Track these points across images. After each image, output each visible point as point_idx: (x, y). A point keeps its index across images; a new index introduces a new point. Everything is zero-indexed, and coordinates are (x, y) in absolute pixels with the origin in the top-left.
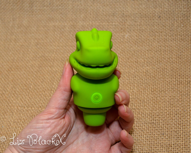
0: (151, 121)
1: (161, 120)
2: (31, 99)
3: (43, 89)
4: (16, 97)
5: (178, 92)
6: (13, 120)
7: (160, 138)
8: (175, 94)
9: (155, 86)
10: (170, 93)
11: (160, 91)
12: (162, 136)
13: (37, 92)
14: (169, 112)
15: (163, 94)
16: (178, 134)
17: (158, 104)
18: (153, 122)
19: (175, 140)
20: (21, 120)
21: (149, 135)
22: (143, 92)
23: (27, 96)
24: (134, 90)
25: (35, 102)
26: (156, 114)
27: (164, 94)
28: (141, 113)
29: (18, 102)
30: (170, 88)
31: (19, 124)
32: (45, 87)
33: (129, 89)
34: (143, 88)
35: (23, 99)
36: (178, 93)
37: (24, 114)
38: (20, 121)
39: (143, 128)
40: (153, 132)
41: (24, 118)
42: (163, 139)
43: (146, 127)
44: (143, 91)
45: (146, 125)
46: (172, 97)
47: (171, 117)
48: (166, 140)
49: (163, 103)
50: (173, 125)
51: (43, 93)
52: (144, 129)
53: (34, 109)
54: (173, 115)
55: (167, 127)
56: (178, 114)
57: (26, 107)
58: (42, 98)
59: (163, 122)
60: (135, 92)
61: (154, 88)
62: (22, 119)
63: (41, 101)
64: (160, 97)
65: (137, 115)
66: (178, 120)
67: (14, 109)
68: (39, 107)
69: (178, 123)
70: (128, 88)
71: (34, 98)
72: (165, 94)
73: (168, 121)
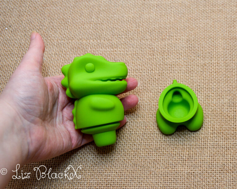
0: (188, 45)
1: (196, 44)
2: (70, 32)
3: (82, 23)
4: (54, 31)
5: (211, 19)
6: (54, 53)
7: (196, 59)
8: (208, 21)
9: (190, 15)
10: (204, 20)
11: (195, 19)
12: (198, 57)
13: (76, 26)
14: (204, 37)
16: (211, 54)
17: (193, 30)
18: (189, 46)
19: (209, 60)
21: (186, 58)
22: (179, 21)
23: (66, 30)
24: (171, 19)
25: (75, 35)
26: (192, 39)
27: (199, 22)
28: (178, 39)
29: (57, 36)
30: (204, 16)
31: (60, 56)
32: (84, 21)
33: (167, 19)
34: (179, 17)
35: (62, 33)
37: (65, 46)
38: (61, 53)
39: (181, 51)
40: (190, 54)
41: (66, 50)
42: (198, 59)
43: (184, 51)
45: (183, 49)
47: (206, 41)
48: (201, 60)
50: (207, 48)
51: (82, 26)
53: (75, 42)
54: (207, 39)
55: (202, 49)
56: (211, 38)
57: (66, 39)
58: (82, 31)
59: (198, 45)
60: (172, 21)
61: (190, 17)
62: (63, 51)
63: (81, 34)
64: (195, 24)
65: (175, 41)
66: (212, 43)
67: (54, 42)
68: (80, 40)
69: (212, 46)
70: (165, 18)
71: (73, 31)
72: (200, 21)
73: (203, 44)
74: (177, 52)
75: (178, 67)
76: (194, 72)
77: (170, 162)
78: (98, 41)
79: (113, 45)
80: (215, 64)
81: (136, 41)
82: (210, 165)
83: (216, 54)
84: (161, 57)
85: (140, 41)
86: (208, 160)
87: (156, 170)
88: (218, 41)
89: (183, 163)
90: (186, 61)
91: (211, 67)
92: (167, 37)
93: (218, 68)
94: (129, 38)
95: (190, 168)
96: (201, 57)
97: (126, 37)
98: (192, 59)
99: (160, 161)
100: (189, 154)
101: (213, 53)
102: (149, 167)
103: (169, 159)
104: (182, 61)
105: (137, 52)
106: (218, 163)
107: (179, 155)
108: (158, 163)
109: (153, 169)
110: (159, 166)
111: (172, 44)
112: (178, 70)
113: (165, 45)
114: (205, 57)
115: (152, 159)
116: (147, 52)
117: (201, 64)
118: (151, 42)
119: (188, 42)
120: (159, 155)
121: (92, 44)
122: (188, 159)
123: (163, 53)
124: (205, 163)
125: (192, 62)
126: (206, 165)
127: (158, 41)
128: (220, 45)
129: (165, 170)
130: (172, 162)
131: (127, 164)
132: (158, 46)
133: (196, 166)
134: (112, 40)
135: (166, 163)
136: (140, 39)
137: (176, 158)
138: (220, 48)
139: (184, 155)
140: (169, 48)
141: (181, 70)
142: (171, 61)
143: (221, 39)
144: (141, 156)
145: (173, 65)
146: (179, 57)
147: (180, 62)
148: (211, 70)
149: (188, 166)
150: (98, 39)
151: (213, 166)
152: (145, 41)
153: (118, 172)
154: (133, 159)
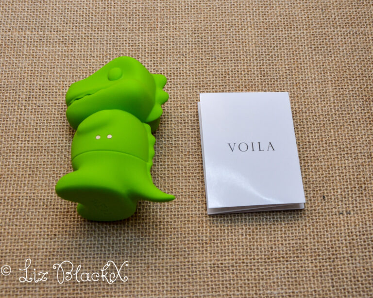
0: (195, 39)
1: (209, 37)
7: (210, 63)
12: (214, 60)
16: (236, 55)
17: (202, 12)
18: (198, 41)
19: (233, 64)
21: (194, 61)
26: (201, 28)
28: (178, 28)
39: (184, 50)
40: (200, 55)
42: (215, 64)
43: (189, 49)
45: (187, 45)
47: (225, 31)
48: (220, 65)
49: (210, 10)
50: (229, 43)
52: (186, 52)
54: (228, 28)
55: (219, 47)
59: (213, 39)
65: (173, 32)
66: (236, 35)
73: (220, 37)
74: (178, 51)
75: (182, 77)
76: (210, 86)
77: (180, 246)
78: (40, 33)
79: (66, 39)
80: (244, 71)
81: (105, 32)
82: (249, 250)
83: (245, 54)
84: (151, 61)
85: (112, 32)
86: (244, 240)
87: (158, 261)
88: (247, 31)
89: (203, 247)
90: (194, 66)
91: (238, 77)
92: (159, 26)
93: (250, 78)
94: (93, 27)
95: (214, 257)
96: (220, 60)
97: (88, 26)
98: (204, 63)
99: (163, 245)
100: (212, 231)
101: (240, 52)
102: (145, 257)
103: (178, 242)
104: (187, 67)
105: (109, 53)
106: (261, 245)
107: (195, 234)
108: (160, 249)
109: (152, 260)
110: (161, 254)
111: (169, 38)
112: (182, 83)
113: (157, 40)
114: (226, 59)
115: (149, 243)
116: (126, 51)
117: (221, 73)
118: (131, 34)
119: (195, 33)
120: (160, 235)
121: (29, 38)
122: (211, 240)
123: (154, 53)
124: (239, 246)
125: (204, 69)
126: (241, 250)
127: (144, 32)
128: (250, 38)
129: (172, 260)
130: (183, 246)
131: (107, 252)
132: (145, 40)
133: (225, 253)
134: (63, 31)
135: (174, 249)
136: (112, 29)
137: (190, 239)
138: (250, 43)
139: (202, 234)
140: (163, 45)
141: (187, 84)
142: (168, 67)
143: (251, 27)
144: (130, 238)
145: (172, 75)
146: (182, 60)
147: (184, 70)
148: (239, 82)
149: (211, 253)
150: (39, 30)
151: (254, 252)
152: (122, 32)
153: (91, 266)
154: (117, 244)
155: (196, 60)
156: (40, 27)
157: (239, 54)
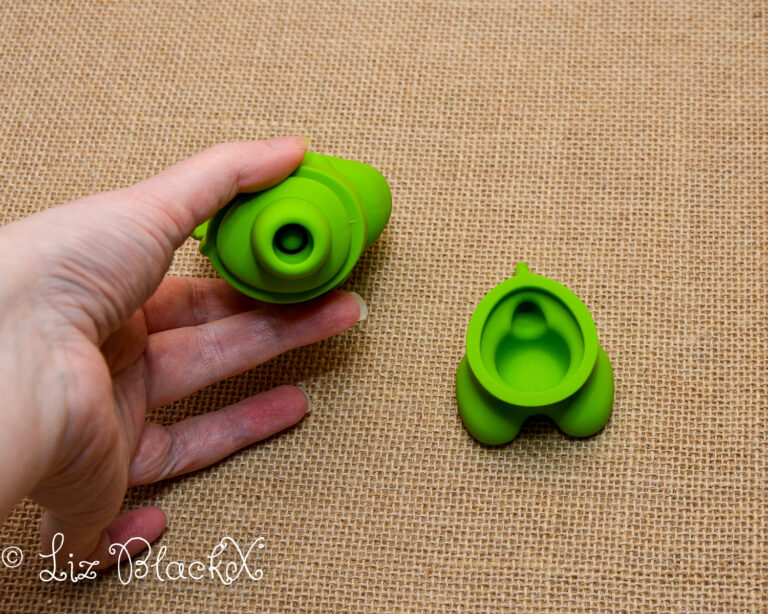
0: (570, 149)
1: (597, 148)
2: (183, 90)
3: (221, 61)
4: (131, 84)
5: (649, 65)
6: (126, 157)
7: (594, 196)
8: (640, 72)
9: (579, 51)
10: (626, 69)
11: (596, 64)
12: (600, 191)
13: (201, 71)
14: (623, 124)
15: (604, 72)
16: (647, 184)
17: (588, 100)
18: (575, 154)
19: (638, 201)
20: (154, 154)
21: (561, 191)
22: (543, 68)
23: (169, 83)
24: (517, 61)
25: (198, 102)
26: (583, 129)
27: (608, 73)
28: (537, 128)
29: (140, 100)
30: (626, 56)
31: (147, 167)
32: (228, 54)
33: (501, 59)
34: (543, 56)
35: (154, 92)
36: (650, 68)
37: (162, 137)
38: (149, 157)
39: (545, 169)
40: (575, 181)
41: (165, 148)
42: (603, 198)
43: (555, 168)
44: (542, 64)
45: (552, 161)
46: (631, 82)
47: (629, 137)
48: (612, 201)
49: (603, 98)
50: (634, 161)
51: (223, 71)
52: (547, 173)
53: (196, 123)
54: (635, 133)
55: (615, 166)
56: (647, 129)
57: (167, 114)
58: (220, 89)
59: (603, 152)
60: (519, 67)
61: (578, 56)
62: (157, 153)
63: (218, 98)
64: (596, 81)
65: (527, 133)
66: (649, 145)
67: (128, 122)
68: (213, 116)
69: (649, 154)
70: (496, 58)
71: (191, 88)
72: (611, 72)
73: (619, 149)
74: (534, 169)
75: (534, 220)
76: (587, 239)
77: (496, 537)
78: (274, 123)
79: (320, 137)
80: (659, 215)
81: (397, 128)
82: (631, 556)
83: (664, 183)
84: (478, 185)
85: (409, 129)
86: (624, 536)
87: (449, 562)
88: (672, 139)
89: (540, 542)
90: (561, 201)
91: (646, 225)
92: (502, 121)
93: (668, 229)
94: (375, 118)
95: (561, 563)
96: (613, 192)
97: (366, 115)
98: (581, 196)
99: (464, 533)
100: (562, 514)
101: (654, 179)
102: (425, 551)
103: (492, 528)
104: (548, 201)
105: (399, 166)
106: (656, 548)
107: (529, 516)
108: (456, 540)
109: (439, 558)
110: (458, 549)
111: (517, 144)
112: (534, 231)
113: (495, 147)
114: (625, 191)
115: (436, 526)
116: (431, 165)
117: (612, 215)
118: (446, 134)
119: (569, 139)
120: (459, 514)
121: (251, 132)
122: (558, 530)
123: (486, 171)
124: (612, 546)
125: (580, 206)
126: (616, 555)
127: (470, 131)
128: (677, 154)
129: (479, 563)
130: (502, 538)
131: (353, 538)
132: (470, 147)
133: (583, 557)
134: (317, 122)
135: (484, 541)
136: (411, 122)
137: (518, 525)
138: (677, 163)
139: (543, 517)
140: (506, 157)
141: (544, 232)
142: (511, 200)
143: (681, 132)
144: (400, 514)
145: (516, 214)
146: (540, 187)
147: (542, 206)
148: (646, 235)
149: (555, 556)
150: (272, 118)
151: (641, 560)
152: (429, 129)
153: (320, 561)
154: (373, 523)
155: (566, 188)
156: (274, 113)
157: (651, 182)
